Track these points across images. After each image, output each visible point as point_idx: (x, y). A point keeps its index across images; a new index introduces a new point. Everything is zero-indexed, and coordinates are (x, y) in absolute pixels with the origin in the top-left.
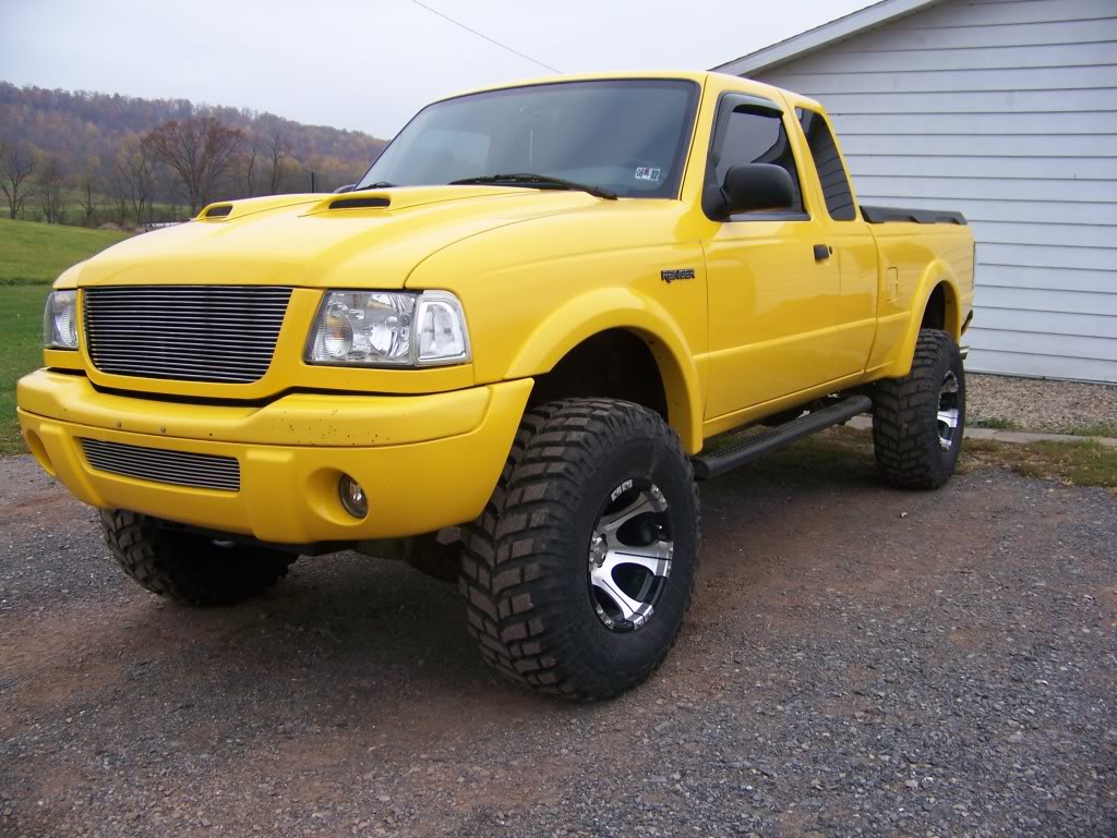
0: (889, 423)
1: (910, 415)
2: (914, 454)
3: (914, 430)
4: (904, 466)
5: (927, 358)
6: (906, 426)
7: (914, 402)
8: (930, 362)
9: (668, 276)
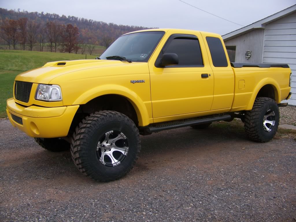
0: (247, 123)
1: (253, 121)
2: (254, 132)
3: (254, 125)
4: (252, 135)
5: (260, 105)
6: (252, 124)
7: (254, 117)
8: (260, 107)
9: (133, 82)
